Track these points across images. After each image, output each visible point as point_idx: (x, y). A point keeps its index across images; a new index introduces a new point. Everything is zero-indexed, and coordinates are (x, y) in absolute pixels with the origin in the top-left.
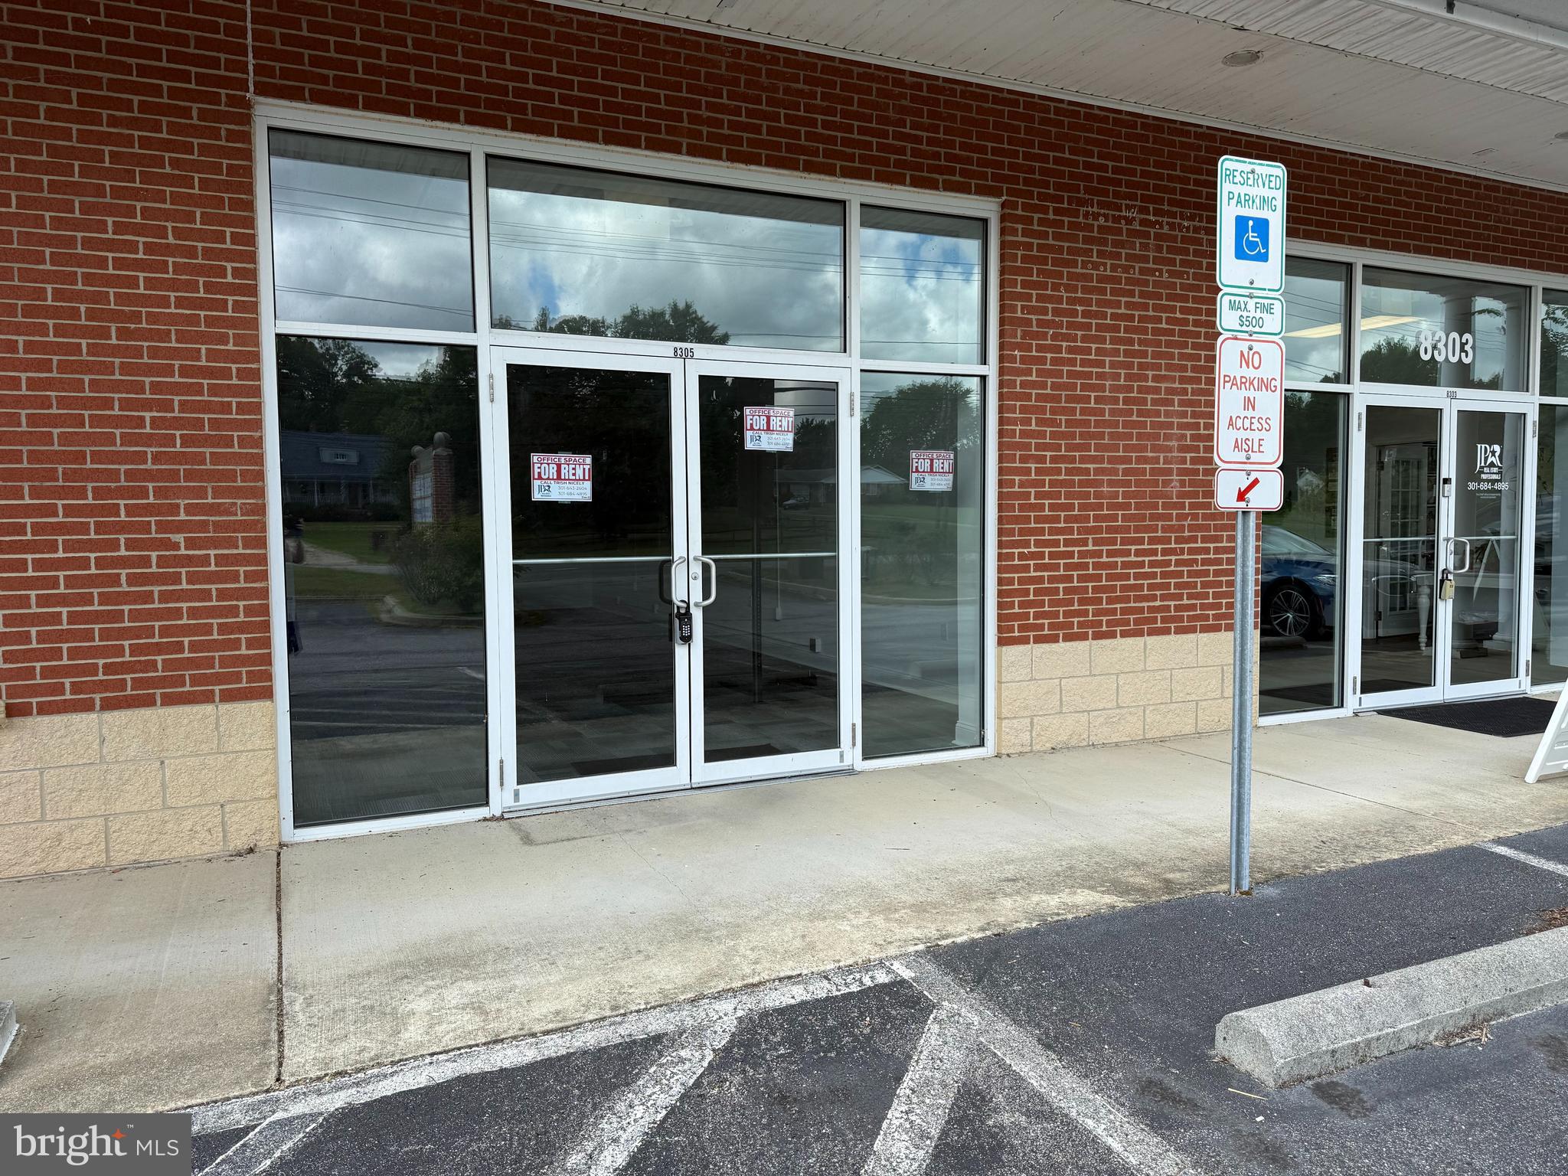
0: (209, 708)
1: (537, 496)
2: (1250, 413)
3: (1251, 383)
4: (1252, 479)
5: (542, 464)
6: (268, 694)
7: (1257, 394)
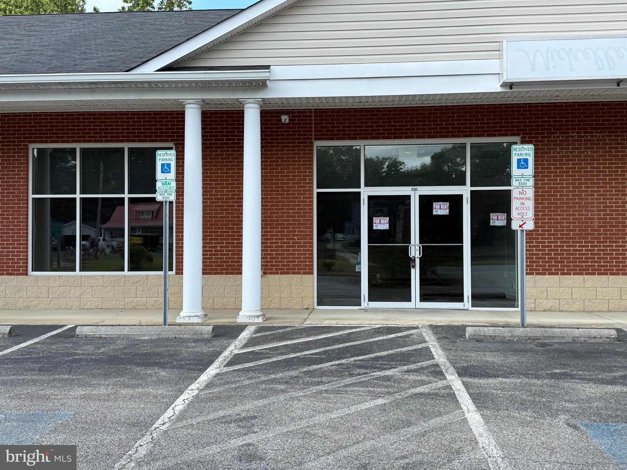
0: (300, 276)
1: (375, 228)
2: (523, 206)
3: (523, 199)
4: (524, 222)
5: (376, 220)
6: (312, 273)
7: (525, 201)
